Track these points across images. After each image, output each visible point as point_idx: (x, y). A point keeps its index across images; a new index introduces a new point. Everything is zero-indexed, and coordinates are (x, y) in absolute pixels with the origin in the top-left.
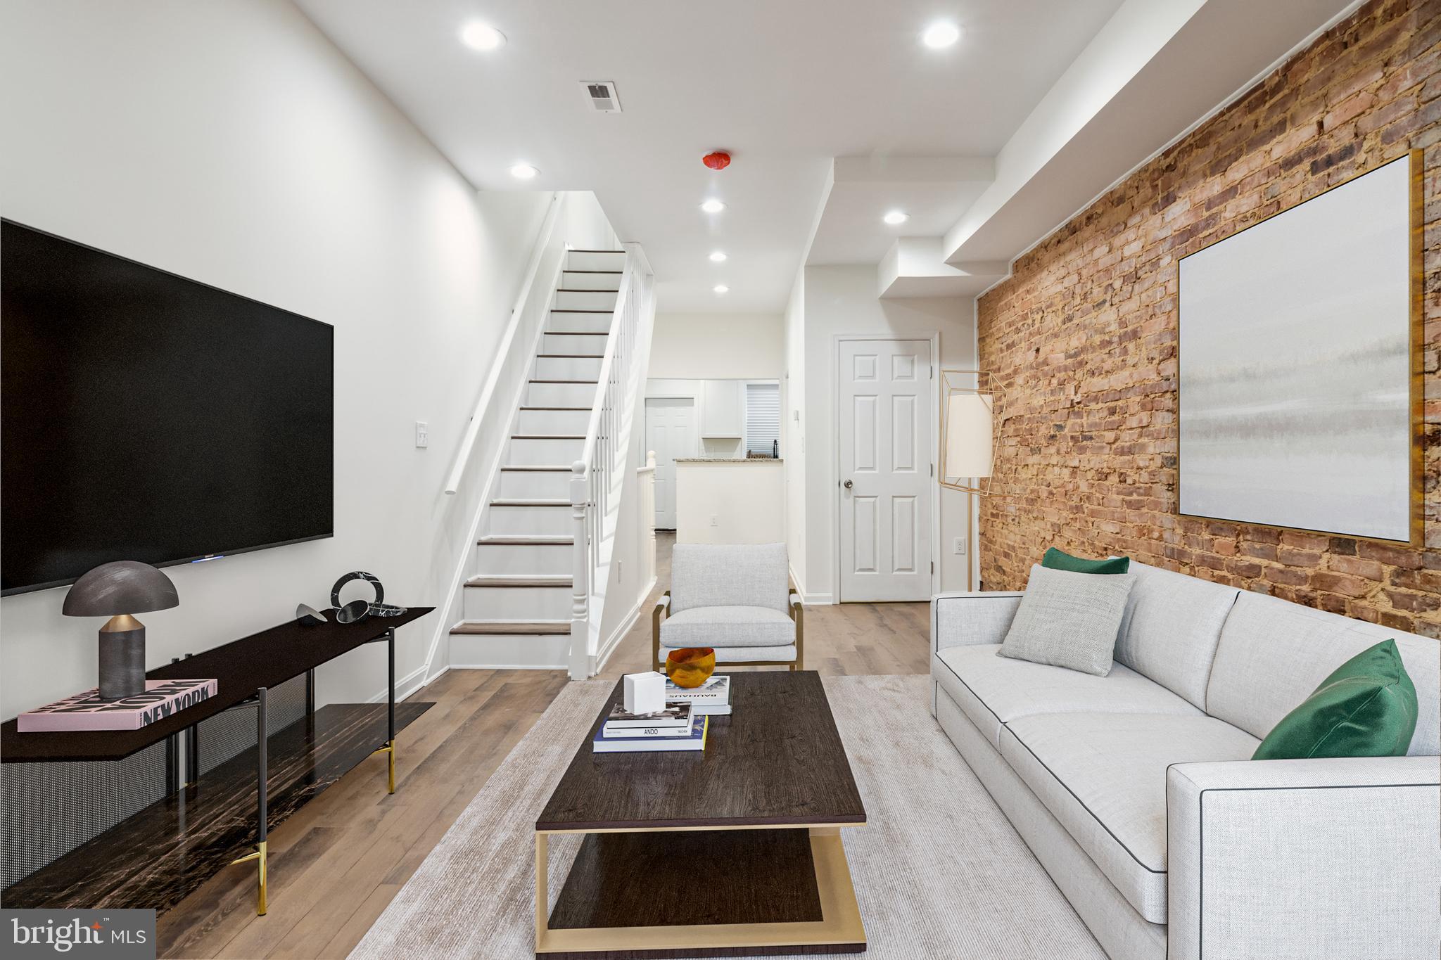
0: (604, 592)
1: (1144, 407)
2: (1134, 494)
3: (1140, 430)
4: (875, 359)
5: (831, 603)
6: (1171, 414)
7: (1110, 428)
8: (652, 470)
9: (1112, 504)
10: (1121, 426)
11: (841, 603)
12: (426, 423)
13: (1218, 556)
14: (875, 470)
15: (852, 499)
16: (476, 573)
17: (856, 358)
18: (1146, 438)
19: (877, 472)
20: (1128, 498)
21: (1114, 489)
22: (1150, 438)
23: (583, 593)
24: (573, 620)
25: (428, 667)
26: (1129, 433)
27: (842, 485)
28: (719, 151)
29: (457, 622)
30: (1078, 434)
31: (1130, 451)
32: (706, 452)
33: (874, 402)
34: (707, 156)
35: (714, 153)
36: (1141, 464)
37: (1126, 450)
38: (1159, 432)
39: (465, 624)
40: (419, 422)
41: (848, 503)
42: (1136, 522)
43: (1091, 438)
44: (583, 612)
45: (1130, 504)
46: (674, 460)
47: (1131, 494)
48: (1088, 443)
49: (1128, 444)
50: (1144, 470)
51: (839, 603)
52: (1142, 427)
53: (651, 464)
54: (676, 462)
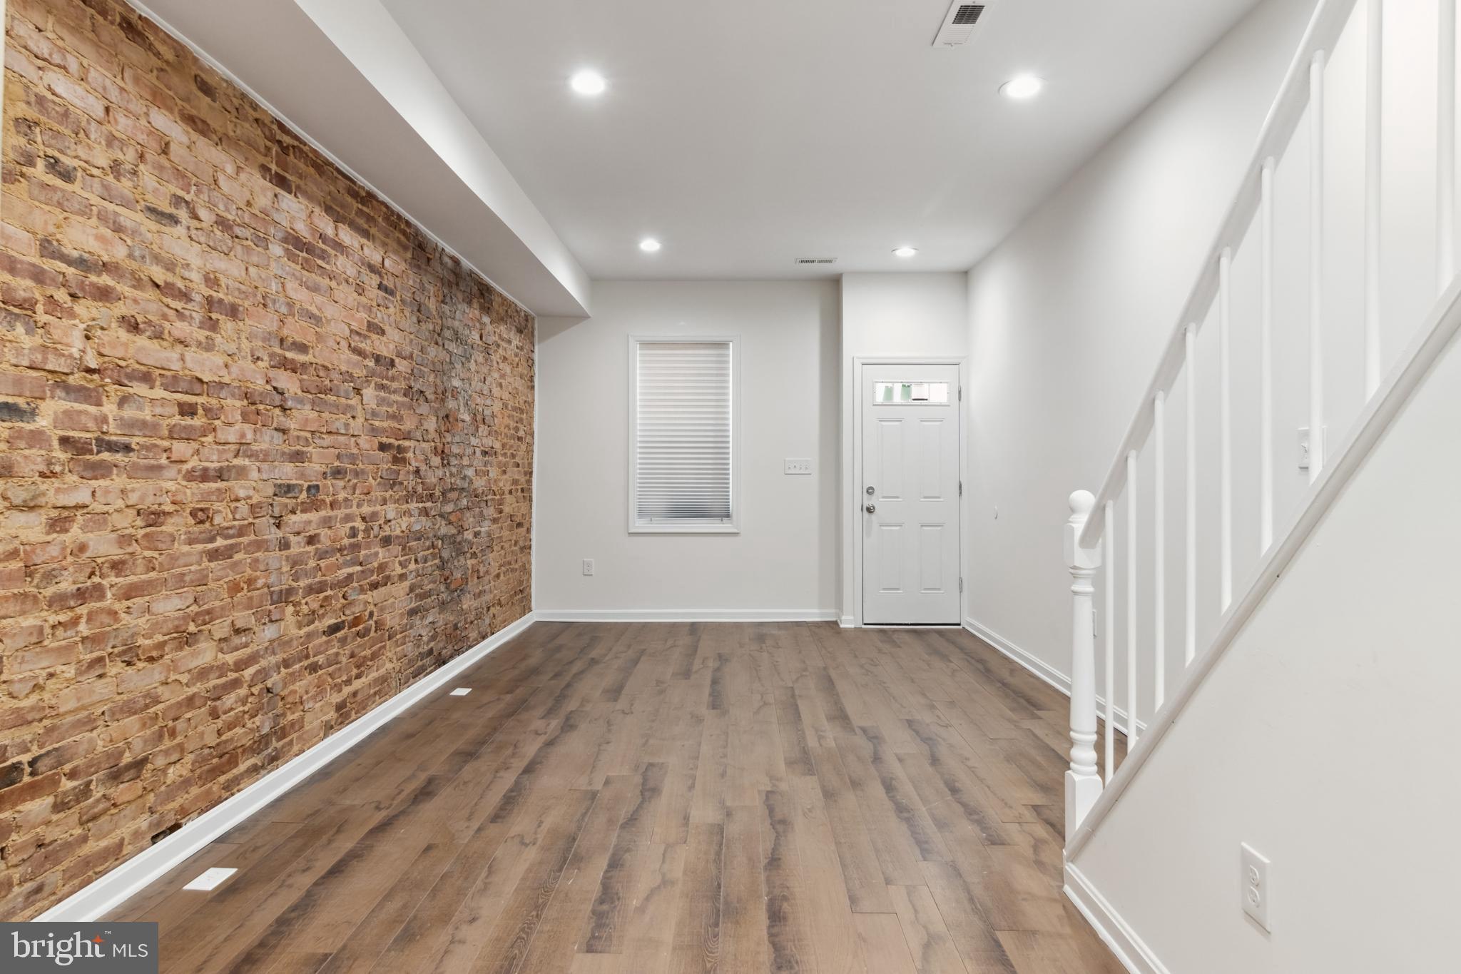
1: (245, 418)
2: (218, 538)
3: (237, 447)
6: (281, 434)
7: (183, 435)
9: (181, 562)
10: (205, 436)
13: (324, 578)
18: (247, 459)
20: (210, 546)
21: (183, 537)
22: (253, 459)
26: (218, 450)
30: (88, 435)
31: (220, 475)
36: (242, 493)
37: (212, 473)
38: (266, 454)
42: (227, 577)
43: (127, 448)
45: (214, 555)
47: (212, 539)
48: (119, 457)
49: (216, 465)
50: (243, 502)
52: (241, 443)
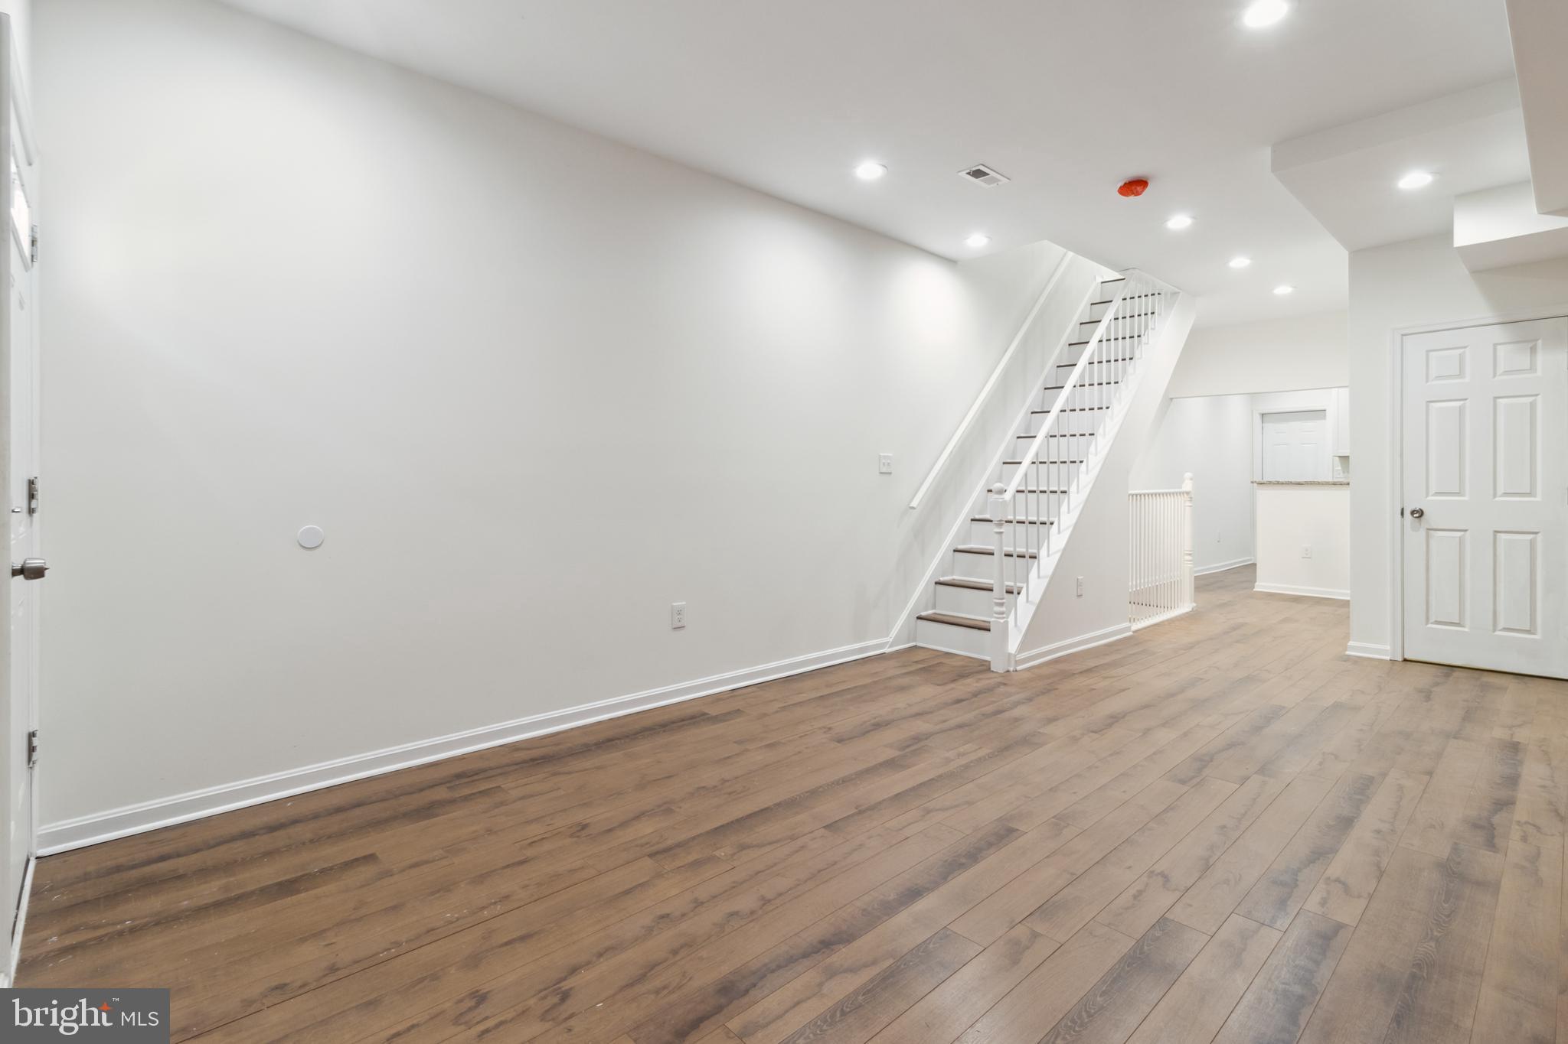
0: (1037, 601)
4: (1464, 352)
5: (1388, 658)
8: (1188, 493)
11: (1405, 660)
12: (890, 455)
14: (1463, 496)
15: (1422, 533)
16: (952, 574)
17: (1431, 353)
19: (1466, 498)
23: (1001, 597)
24: (993, 619)
25: (891, 640)
27: (1407, 513)
28: (1130, 180)
29: (926, 610)
32: (1344, 472)
33: (1461, 410)
34: (1121, 188)
35: (1125, 184)
39: (935, 614)
40: (882, 454)
41: (1416, 537)
44: (1003, 613)
46: (1252, 482)
51: (1400, 659)
53: (1187, 486)
54: (1255, 485)
